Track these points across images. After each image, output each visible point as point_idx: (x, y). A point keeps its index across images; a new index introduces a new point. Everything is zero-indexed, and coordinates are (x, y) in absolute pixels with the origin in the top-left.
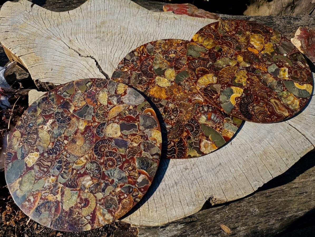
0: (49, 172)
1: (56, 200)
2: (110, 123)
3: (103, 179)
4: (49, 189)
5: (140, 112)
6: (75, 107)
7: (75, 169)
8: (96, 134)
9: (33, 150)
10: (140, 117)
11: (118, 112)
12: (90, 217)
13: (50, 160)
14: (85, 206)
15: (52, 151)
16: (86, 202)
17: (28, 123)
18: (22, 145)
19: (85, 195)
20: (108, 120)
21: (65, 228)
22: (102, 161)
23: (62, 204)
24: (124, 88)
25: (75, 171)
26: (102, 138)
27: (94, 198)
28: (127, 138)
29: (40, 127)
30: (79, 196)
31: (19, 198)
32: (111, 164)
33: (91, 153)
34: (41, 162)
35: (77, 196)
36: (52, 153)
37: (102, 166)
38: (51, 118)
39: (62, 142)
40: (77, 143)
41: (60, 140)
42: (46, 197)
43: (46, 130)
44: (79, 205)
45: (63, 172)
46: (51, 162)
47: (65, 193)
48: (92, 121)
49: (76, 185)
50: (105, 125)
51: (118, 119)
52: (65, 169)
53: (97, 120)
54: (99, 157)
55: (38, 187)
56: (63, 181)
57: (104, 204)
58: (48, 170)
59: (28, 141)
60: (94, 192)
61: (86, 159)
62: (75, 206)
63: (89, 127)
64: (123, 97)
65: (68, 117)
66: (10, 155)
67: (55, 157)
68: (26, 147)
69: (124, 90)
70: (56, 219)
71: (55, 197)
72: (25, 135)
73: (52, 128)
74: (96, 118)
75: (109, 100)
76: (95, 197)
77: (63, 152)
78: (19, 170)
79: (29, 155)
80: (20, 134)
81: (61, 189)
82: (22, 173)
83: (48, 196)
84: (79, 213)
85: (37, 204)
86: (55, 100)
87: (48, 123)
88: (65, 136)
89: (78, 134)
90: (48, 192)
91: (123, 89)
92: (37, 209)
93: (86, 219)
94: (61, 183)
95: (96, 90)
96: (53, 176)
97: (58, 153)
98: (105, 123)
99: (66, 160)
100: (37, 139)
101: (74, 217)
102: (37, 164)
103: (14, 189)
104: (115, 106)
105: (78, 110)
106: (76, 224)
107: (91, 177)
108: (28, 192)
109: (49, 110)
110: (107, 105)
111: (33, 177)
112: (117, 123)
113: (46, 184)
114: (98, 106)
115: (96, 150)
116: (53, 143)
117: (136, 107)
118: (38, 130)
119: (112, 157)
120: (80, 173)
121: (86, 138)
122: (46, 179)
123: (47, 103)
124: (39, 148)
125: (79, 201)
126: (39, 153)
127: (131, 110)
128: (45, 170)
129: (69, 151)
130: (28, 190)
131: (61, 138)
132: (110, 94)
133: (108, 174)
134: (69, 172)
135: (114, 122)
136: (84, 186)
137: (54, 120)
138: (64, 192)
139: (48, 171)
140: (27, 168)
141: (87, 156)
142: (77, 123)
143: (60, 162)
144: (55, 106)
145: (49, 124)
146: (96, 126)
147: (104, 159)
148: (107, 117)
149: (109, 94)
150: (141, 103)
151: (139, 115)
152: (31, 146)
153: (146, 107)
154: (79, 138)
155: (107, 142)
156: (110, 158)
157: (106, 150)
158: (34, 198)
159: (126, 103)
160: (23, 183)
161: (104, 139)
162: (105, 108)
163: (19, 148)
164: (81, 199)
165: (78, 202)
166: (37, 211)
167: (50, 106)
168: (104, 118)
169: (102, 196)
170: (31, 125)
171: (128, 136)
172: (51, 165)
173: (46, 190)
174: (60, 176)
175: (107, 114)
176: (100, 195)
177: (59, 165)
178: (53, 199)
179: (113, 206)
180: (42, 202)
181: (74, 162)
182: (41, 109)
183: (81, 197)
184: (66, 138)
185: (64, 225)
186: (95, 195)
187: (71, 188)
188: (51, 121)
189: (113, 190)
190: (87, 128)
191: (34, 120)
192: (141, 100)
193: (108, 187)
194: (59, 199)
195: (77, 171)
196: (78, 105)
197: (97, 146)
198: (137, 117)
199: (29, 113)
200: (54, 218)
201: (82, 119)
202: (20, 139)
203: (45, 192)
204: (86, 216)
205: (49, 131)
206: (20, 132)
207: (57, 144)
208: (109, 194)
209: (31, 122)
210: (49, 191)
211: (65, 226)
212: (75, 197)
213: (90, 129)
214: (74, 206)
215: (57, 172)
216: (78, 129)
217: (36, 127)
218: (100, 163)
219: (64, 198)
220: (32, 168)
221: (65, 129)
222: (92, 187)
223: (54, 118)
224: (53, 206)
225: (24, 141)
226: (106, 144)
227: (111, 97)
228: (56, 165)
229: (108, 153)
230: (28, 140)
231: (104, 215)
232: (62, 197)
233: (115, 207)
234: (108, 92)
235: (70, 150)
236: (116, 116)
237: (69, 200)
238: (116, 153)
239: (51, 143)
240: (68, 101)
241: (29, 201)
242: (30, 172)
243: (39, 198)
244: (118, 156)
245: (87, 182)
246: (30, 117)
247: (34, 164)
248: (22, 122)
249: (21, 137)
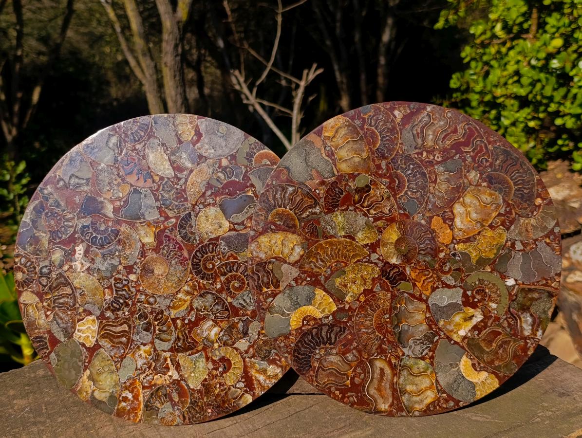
0: (133, 341)
1: (171, 381)
2: (200, 211)
3: (236, 314)
4: (149, 368)
5: (246, 167)
6: (111, 201)
7: (178, 318)
8: (182, 241)
9: (81, 316)
10: (251, 176)
11: (205, 183)
12: (243, 382)
13: (122, 321)
14: (226, 370)
15: (118, 304)
16: (226, 363)
17: (37, 270)
18: (52, 316)
19: (217, 352)
20: (193, 206)
21: (210, 414)
22: (219, 286)
23: (186, 382)
24: (191, 123)
25: (178, 322)
26: (199, 244)
27: (235, 351)
28: (246, 228)
29: (66, 267)
30: (207, 358)
31: (104, 402)
32: (236, 285)
33: (191, 280)
34: (106, 330)
35: (204, 360)
36: (118, 307)
37: (224, 295)
38: (76, 243)
39: (126, 280)
40: (156, 272)
41: (120, 279)
42: (151, 382)
43: (81, 269)
44: (214, 372)
45: (157, 332)
46: (125, 323)
47: (181, 362)
48: (163, 219)
49: (193, 344)
50: (190, 217)
51: (210, 196)
52: (158, 325)
53: (171, 214)
54: (211, 282)
55: (127, 373)
56: (166, 346)
57: (256, 354)
58: (128, 339)
59: (60, 304)
60: (230, 342)
61: (188, 293)
62: (209, 376)
63: (163, 231)
64: (199, 145)
65: (110, 230)
66: (43, 341)
67: (128, 312)
68: (61, 314)
69: (193, 128)
70: (188, 408)
71: (167, 377)
72: (46, 293)
73: (91, 262)
74: (167, 211)
75: (174, 163)
76: (237, 349)
77: (138, 296)
78: (75, 359)
79: (78, 328)
80: (34, 296)
81: (171, 360)
82: (85, 362)
83: (153, 379)
84: (220, 384)
85: (141, 398)
86: (62, 203)
87: (77, 255)
88: (125, 267)
89: (151, 255)
90: (151, 374)
91: (189, 126)
92: (146, 406)
93: (239, 388)
94: (165, 351)
95: (135, 149)
96: (145, 345)
97: (130, 303)
98: (190, 213)
99: (153, 308)
100: (73, 292)
101: (217, 392)
102: (103, 337)
103: (86, 392)
104: (191, 171)
105: (122, 206)
106: (224, 402)
107: (213, 320)
108: (114, 387)
109: (63, 229)
110: (176, 175)
111: (108, 360)
112: (214, 205)
113: (140, 363)
114: (157, 183)
115: (197, 269)
116: (110, 287)
117: (233, 157)
118: (65, 275)
119: (234, 273)
120: (190, 320)
121: (168, 257)
122: (134, 354)
123: (50, 214)
124: (89, 307)
125: (210, 366)
126: (93, 317)
127: (227, 167)
128: (124, 339)
129: (149, 292)
130: (114, 384)
131: (119, 273)
132: (169, 149)
133: (240, 304)
134: (169, 327)
135: (205, 206)
136: (207, 339)
137: (85, 244)
138: (179, 363)
139: (130, 341)
140: (88, 349)
141: (186, 288)
142: (134, 235)
143: (143, 316)
144: (71, 216)
145: (81, 256)
146: (175, 225)
147: (221, 281)
148: (186, 200)
149: (167, 148)
150: (240, 146)
151: (247, 172)
152: (70, 310)
153: (255, 151)
154: (154, 261)
155: (211, 248)
156: (231, 276)
157: (217, 264)
158: (132, 392)
159: (211, 157)
160: (95, 377)
161: (203, 246)
162: (172, 182)
163: (51, 322)
164: (214, 362)
165: (210, 368)
166: (149, 409)
167: (60, 219)
168: (183, 205)
169: (248, 344)
170: (45, 270)
171: (245, 222)
172: (129, 328)
173: (144, 372)
174: (156, 340)
175: (184, 194)
176: (243, 344)
177: (143, 324)
178: (165, 380)
179: (273, 351)
180: (148, 392)
181: (169, 306)
182: (45, 233)
183: (212, 359)
184: (129, 269)
185: (206, 411)
186: (234, 346)
187: (187, 351)
188: (80, 249)
189: (260, 326)
190: (158, 237)
191: (45, 259)
192: (238, 139)
193: (251, 326)
194: (176, 376)
195: (184, 319)
196: (116, 195)
197: (196, 262)
198: (246, 176)
199: (25, 249)
200: (183, 407)
201: (141, 223)
202: (40, 305)
203: (145, 375)
204: (236, 384)
205: (88, 269)
206: (32, 292)
207: (118, 288)
208: (257, 337)
209: (42, 264)
210: (150, 372)
211: (209, 413)
212: (201, 363)
213: (166, 236)
214: (207, 377)
215: (147, 337)
216: (143, 245)
217: (58, 272)
218: (216, 291)
219: (183, 372)
220: (97, 346)
221: (117, 254)
222: (223, 336)
223: (82, 241)
224: (172, 390)
225: (52, 306)
226: (211, 253)
227: (173, 154)
228: (140, 325)
229: (223, 269)
230: (58, 301)
231: (264, 372)
232: (179, 373)
233: (276, 352)
234: (163, 145)
235: (150, 289)
236: (203, 191)
237: (193, 372)
238: (237, 262)
239: (107, 290)
240: (89, 195)
241: (125, 399)
242: (98, 354)
243: (141, 391)
244: (244, 266)
245: (210, 331)
246: (32, 256)
247: (97, 340)
248: (24, 273)
249: (42, 301)
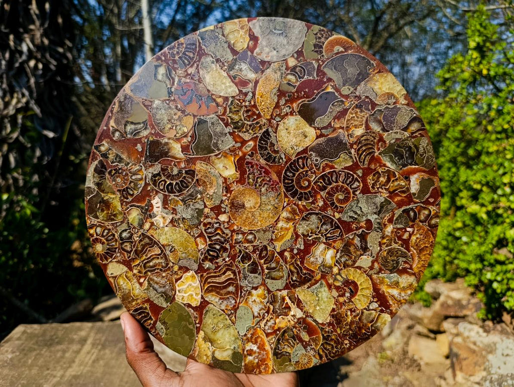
0: (242, 287)
1: (296, 320)
2: (278, 125)
3: (349, 230)
4: (268, 312)
5: (317, 60)
6: (178, 140)
7: (285, 250)
8: (267, 164)
9: (177, 274)
10: (326, 70)
11: (275, 91)
12: (376, 302)
13: (224, 269)
14: (353, 293)
15: (214, 251)
16: (352, 287)
17: (117, 236)
18: (146, 282)
19: (339, 277)
20: (269, 120)
21: (348, 345)
22: (321, 203)
23: (312, 317)
24: (242, 28)
25: (287, 254)
26: (286, 162)
27: (358, 270)
28: (335, 129)
29: (147, 226)
30: (330, 286)
31: (228, 361)
32: (341, 197)
33: (288, 204)
34: (210, 283)
35: (326, 289)
36: (215, 254)
37: (330, 212)
38: (150, 196)
39: (216, 223)
40: (247, 205)
41: (210, 223)
42: (274, 327)
43: (164, 224)
44: (341, 300)
45: (266, 271)
46: (227, 270)
47: (301, 298)
48: (239, 145)
49: (310, 275)
50: (269, 135)
51: (285, 104)
52: (265, 264)
53: (246, 137)
54: (311, 201)
55: (244, 325)
56: (280, 284)
57: (383, 268)
58: (237, 287)
59: (151, 267)
60: (350, 262)
61: (288, 220)
62: (336, 305)
63: (242, 159)
64: (257, 50)
65: (184, 172)
66: (144, 312)
67: (229, 257)
68: (155, 279)
69: (245, 33)
70: (322, 344)
71: (289, 317)
72: (133, 260)
73: (173, 213)
74: (240, 134)
75: (235, 77)
76: (360, 268)
77: (235, 237)
78: (183, 323)
79: (177, 288)
80: (122, 266)
81: (290, 298)
82: (196, 323)
83: (275, 323)
84: (351, 310)
85: (267, 347)
86: (124, 156)
87: (155, 210)
88: (212, 209)
89: (235, 187)
90: (272, 318)
91: (242, 32)
92: (276, 354)
93: (373, 310)
94: (280, 290)
95: (188, 75)
96: (256, 288)
97: (228, 246)
98: (267, 130)
99: (254, 246)
100: (162, 251)
101: (349, 320)
102: (208, 291)
103: (206, 355)
104: (257, 82)
105: (190, 142)
106: (360, 328)
107: (324, 243)
108: (235, 341)
109: (132, 184)
110: (240, 91)
111: (220, 315)
112: (292, 114)
113: (256, 309)
114: (222, 106)
115: (292, 190)
116: (201, 235)
117: (299, 53)
118: (148, 234)
119: (335, 184)
120: (298, 249)
121: (256, 185)
122: (246, 302)
123: (114, 172)
124: (184, 263)
125: (335, 293)
126: (191, 273)
127: (295, 67)
128: (231, 289)
129: (245, 229)
130: (233, 339)
131: (207, 217)
132: (226, 64)
133: (351, 217)
134: (278, 263)
135: (283, 118)
136: (323, 265)
137: (161, 195)
138: (299, 299)
139: (239, 288)
140: (195, 309)
141: (285, 214)
142: (213, 171)
143: (246, 257)
144: (138, 167)
145: (160, 209)
146: (254, 149)
147: (322, 197)
148: (259, 116)
149: (223, 64)
150: (304, 39)
151: (319, 66)
152: (164, 271)
153: (323, 40)
154: (242, 193)
155: (301, 163)
156: (332, 188)
157: (312, 179)
158: (256, 343)
159: (275, 60)
160: (212, 336)
161: (292, 163)
162: (239, 100)
163: (147, 289)
164: (337, 288)
165: (335, 296)
166: (279, 356)
167: (127, 175)
168: (257, 123)
169: (371, 259)
170: (125, 235)
171: (332, 124)
172: (235, 274)
173: (264, 318)
174: (267, 281)
175: (255, 110)
176: (365, 261)
177: (249, 266)
178: (289, 321)
179: (401, 259)
180: (273, 339)
181: (272, 239)
182: (114, 193)
183: (335, 286)
184: (217, 210)
185: (342, 344)
186: (356, 265)
187: (304, 284)
188: (157, 202)
189: (380, 236)
190: (241, 165)
191: (122, 222)
192: (300, 32)
193: (369, 239)
194: (300, 314)
195: (292, 250)
196: (180, 132)
197: (288, 183)
198: (320, 71)
199: (97, 217)
200: (316, 345)
201: (216, 155)
202: (130, 274)
203: (265, 321)
204: (368, 307)
205: (172, 221)
206: (118, 262)
207: (210, 233)
208: (379, 248)
209: (120, 229)
210: (270, 316)
211: (346, 344)
212: (324, 293)
213: (248, 163)
214: (335, 307)
215: (256, 279)
216: (225, 179)
217: (140, 233)
218: (320, 210)
219: (306, 308)
220: (204, 303)
221: (199, 196)
222: (341, 257)
223: (157, 192)
224: (299, 330)
225: (144, 271)
226: (302, 168)
227: (231, 67)
228: (245, 268)
229: (321, 183)
230: (148, 265)
231: (397, 284)
232: (302, 310)
233: (404, 259)
234: (218, 61)
235: (245, 226)
236: (276, 100)
237: (318, 305)
238: (334, 171)
239: (198, 239)
240: (151, 139)
241: (250, 352)
242: (207, 311)
243: (264, 337)
244: (343, 174)
245: (324, 255)
246: (107, 224)
247: (202, 296)
248: (103, 243)
249: (131, 269)
